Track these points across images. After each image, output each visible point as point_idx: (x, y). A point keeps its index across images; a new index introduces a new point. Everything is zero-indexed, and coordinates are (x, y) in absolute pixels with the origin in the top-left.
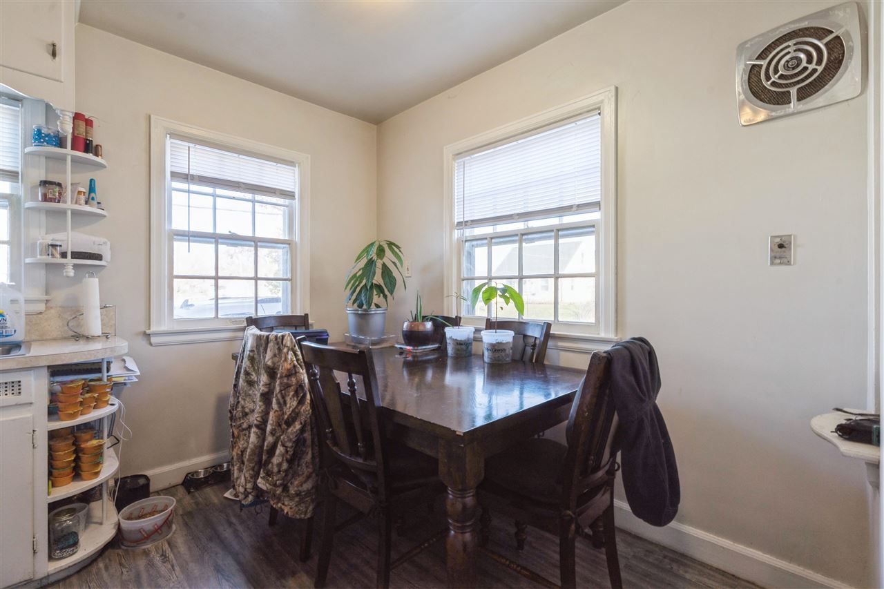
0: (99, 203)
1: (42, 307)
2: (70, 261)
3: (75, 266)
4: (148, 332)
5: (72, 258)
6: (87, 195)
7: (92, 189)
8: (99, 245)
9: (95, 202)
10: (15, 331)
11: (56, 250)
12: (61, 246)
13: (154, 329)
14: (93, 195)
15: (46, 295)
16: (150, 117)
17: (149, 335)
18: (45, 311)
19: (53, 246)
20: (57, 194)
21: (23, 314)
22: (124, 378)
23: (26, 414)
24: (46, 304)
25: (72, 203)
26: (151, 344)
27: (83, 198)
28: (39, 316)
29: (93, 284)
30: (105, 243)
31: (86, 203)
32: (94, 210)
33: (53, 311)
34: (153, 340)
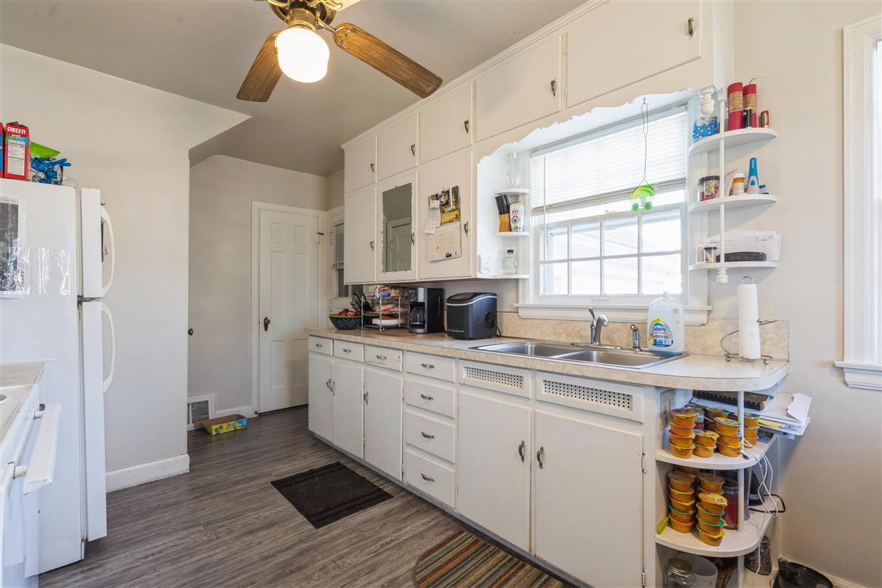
0: (761, 187)
1: (703, 318)
2: (724, 265)
3: (729, 271)
4: (839, 363)
5: (725, 261)
6: (746, 180)
7: (753, 171)
8: (763, 240)
9: (756, 187)
10: (672, 342)
11: (710, 253)
12: (715, 248)
13: (849, 360)
14: (753, 178)
15: (709, 305)
16: (842, 31)
17: (842, 369)
18: (708, 322)
19: (708, 249)
20: (713, 189)
21: (681, 325)
22: (780, 425)
23: (636, 433)
24: (708, 315)
25: (725, 196)
26: (846, 384)
27: (740, 185)
28: (703, 328)
29: (750, 291)
30: (771, 237)
31: (746, 190)
32: (755, 196)
33: (715, 323)
34: (849, 377)
